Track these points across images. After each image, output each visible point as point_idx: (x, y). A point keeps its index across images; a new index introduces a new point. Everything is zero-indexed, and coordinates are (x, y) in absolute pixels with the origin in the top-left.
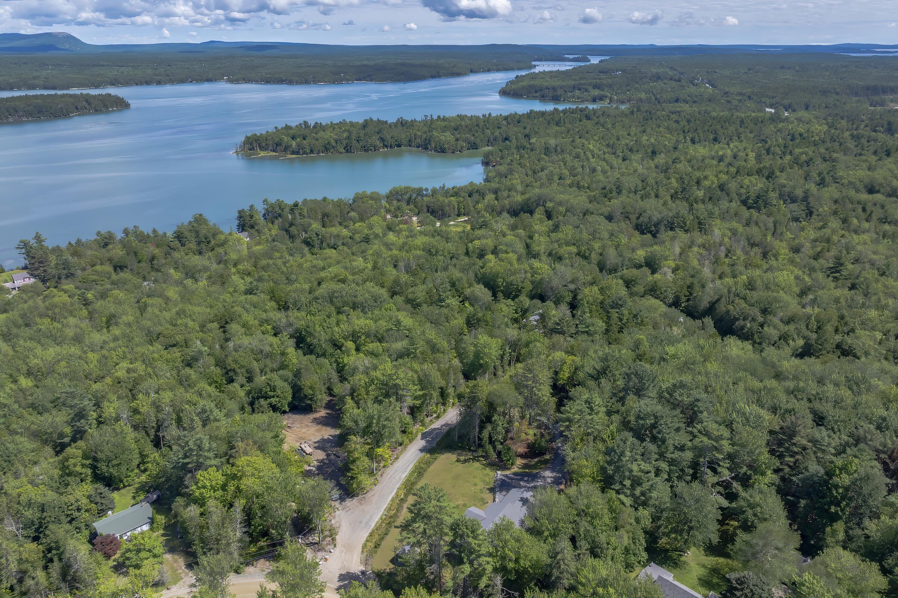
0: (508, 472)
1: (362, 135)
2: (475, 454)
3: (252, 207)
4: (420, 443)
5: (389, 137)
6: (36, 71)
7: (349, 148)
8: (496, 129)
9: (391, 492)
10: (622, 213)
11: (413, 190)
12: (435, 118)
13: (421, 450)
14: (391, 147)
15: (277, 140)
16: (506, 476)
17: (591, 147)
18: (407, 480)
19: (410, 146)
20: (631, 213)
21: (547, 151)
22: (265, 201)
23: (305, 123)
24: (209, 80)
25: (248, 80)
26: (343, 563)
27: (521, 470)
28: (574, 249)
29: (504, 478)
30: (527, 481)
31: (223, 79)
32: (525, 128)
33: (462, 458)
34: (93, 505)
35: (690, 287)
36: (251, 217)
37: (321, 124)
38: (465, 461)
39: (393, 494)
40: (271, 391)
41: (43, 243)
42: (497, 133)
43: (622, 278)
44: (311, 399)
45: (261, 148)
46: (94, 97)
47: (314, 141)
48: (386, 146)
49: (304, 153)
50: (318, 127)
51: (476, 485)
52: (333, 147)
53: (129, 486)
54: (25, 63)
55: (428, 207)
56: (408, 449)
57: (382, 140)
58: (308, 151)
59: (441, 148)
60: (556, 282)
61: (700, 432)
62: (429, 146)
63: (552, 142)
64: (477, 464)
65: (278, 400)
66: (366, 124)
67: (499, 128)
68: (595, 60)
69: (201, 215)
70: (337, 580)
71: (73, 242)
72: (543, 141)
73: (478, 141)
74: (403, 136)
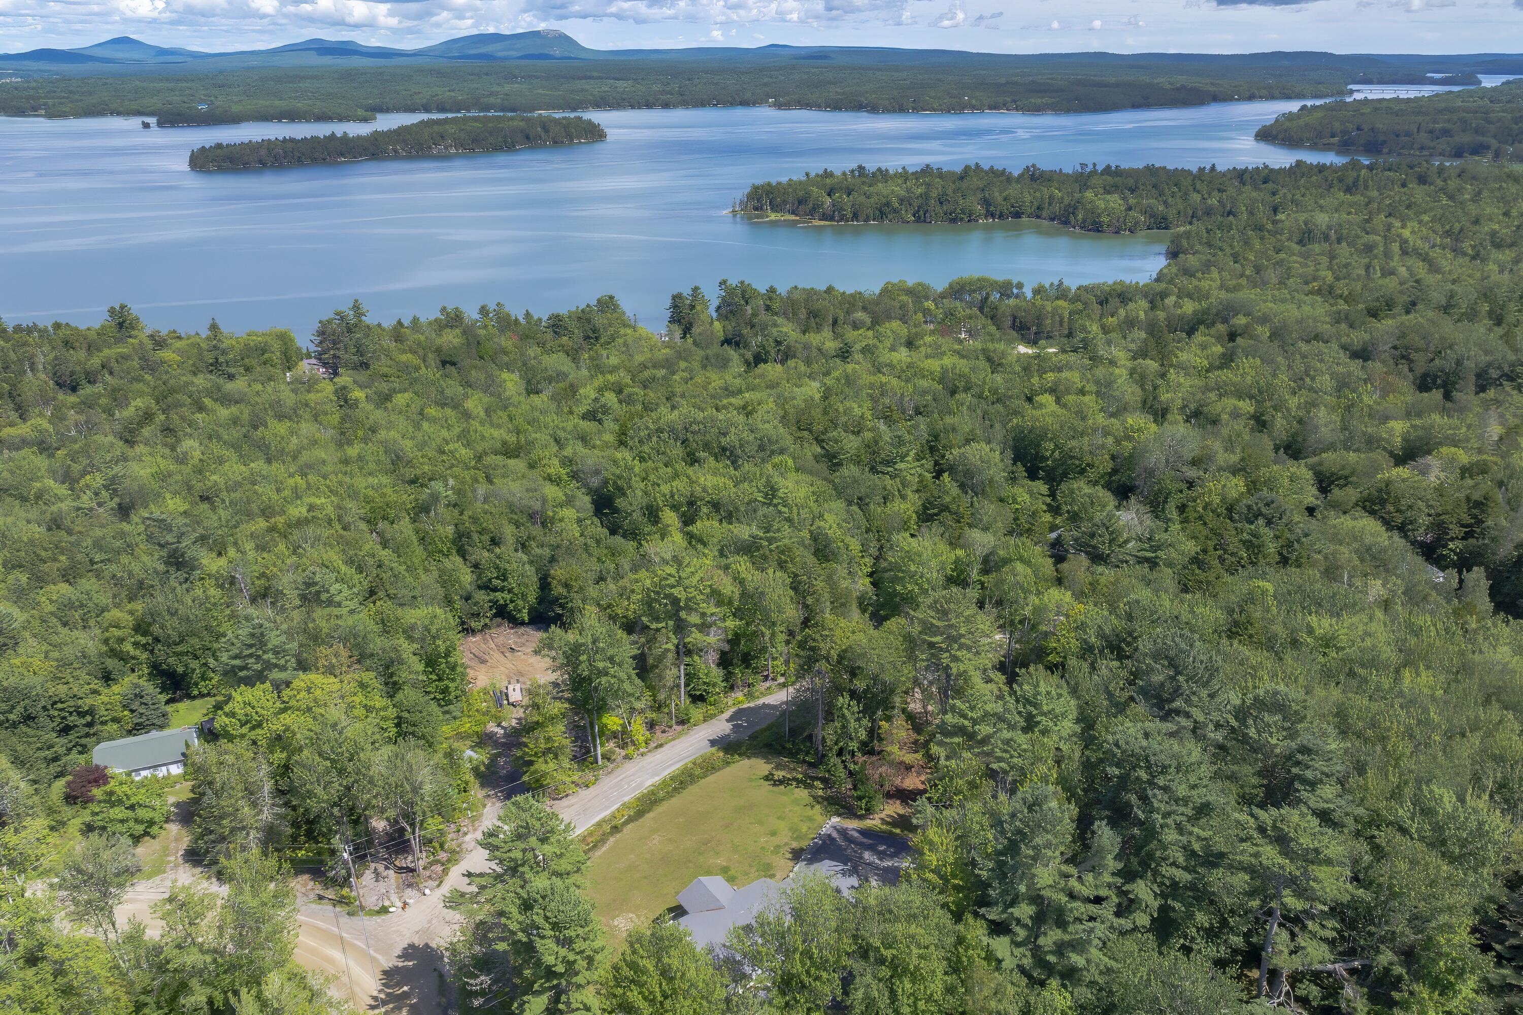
0: (852, 825)
1: (950, 191)
2: (812, 772)
3: (696, 289)
4: (721, 726)
5: (999, 199)
6: (499, 84)
7: (921, 213)
8: (1215, 193)
9: (606, 808)
10: (1395, 348)
11: (994, 285)
12: (1100, 168)
13: (713, 743)
14: (1001, 216)
15: (801, 194)
16: (843, 832)
17: (1406, 233)
18: (653, 793)
19: (1038, 217)
20: (1417, 350)
21: (1306, 237)
22: (723, 283)
23: (861, 168)
24: (745, 103)
25: (804, 104)
26: (430, 921)
27: (884, 827)
28: (1247, 407)
29: (835, 835)
30: (882, 855)
31: (767, 102)
32: (1274, 194)
33: (779, 774)
34: (126, 713)
35: (1479, 506)
36: (692, 307)
37: (887, 170)
38: (781, 782)
39: (606, 813)
40: (497, 578)
41: (363, 318)
42: (1213, 201)
43: (1311, 468)
44: (562, 606)
45: (775, 208)
46: (556, 121)
47: (862, 199)
48: (993, 216)
49: (841, 220)
50: (882, 175)
51: (773, 834)
52: (895, 211)
53: (208, 694)
54: (487, 74)
55: (1015, 318)
56: (691, 733)
57: (986, 203)
58: (850, 215)
59: (1095, 223)
60: (1155, 458)
61: (1262, 830)
62: (1072, 218)
63: (1322, 219)
64: (802, 794)
65: (508, 597)
66: (966, 173)
67: (1219, 190)
68: (1489, 82)
69: (611, 298)
70: (398, 952)
71: (406, 322)
72: (1302, 217)
73: (1171, 213)
74: (1028, 198)
